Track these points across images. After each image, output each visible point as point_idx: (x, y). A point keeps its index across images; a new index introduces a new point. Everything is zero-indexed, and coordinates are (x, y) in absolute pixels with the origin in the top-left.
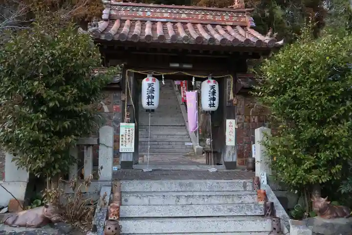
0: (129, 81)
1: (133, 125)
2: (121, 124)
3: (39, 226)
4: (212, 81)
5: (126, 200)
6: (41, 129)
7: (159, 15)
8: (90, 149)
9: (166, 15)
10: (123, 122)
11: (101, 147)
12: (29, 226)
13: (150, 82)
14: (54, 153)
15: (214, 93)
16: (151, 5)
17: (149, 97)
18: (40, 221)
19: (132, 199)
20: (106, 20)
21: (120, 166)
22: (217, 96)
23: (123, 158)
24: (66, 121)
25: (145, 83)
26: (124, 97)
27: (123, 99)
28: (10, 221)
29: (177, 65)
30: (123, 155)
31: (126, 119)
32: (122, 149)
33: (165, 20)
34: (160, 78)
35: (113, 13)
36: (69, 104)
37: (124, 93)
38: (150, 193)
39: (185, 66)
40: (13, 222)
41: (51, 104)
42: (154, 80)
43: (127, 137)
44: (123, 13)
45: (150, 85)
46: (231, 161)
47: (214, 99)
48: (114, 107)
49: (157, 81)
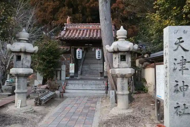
0: (72, 50)
1: (74, 64)
2: (70, 64)
3: (45, 89)
4: (99, 49)
5: (68, 85)
6: (45, 66)
7: (82, 27)
8: (59, 71)
9: (85, 27)
10: (71, 63)
11: (62, 71)
12: (43, 89)
13: (79, 50)
14: (48, 72)
15: (99, 53)
16: (80, 24)
17: (78, 55)
18: (45, 88)
19: (70, 85)
20: (65, 31)
21: (70, 77)
22: (100, 54)
23: (71, 75)
24: (51, 64)
25: (77, 51)
26: (71, 55)
27: (70, 56)
28: (39, 88)
29: (87, 45)
30: (71, 74)
31: (72, 62)
32: (70, 72)
33: (84, 29)
34: (82, 49)
35: (68, 28)
36: (52, 60)
37: (71, 54)
38: (75, 84)
39: (90, 45)
40: (40, 88)
41: (47, 60)
42: (80, 50)
43: (72, 68)
44: (71, 27)
45: (79, 52)
46: (106, 75)
47: (99, 55)
48: (68, 58)
49: (81, 50)
